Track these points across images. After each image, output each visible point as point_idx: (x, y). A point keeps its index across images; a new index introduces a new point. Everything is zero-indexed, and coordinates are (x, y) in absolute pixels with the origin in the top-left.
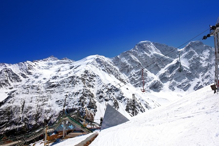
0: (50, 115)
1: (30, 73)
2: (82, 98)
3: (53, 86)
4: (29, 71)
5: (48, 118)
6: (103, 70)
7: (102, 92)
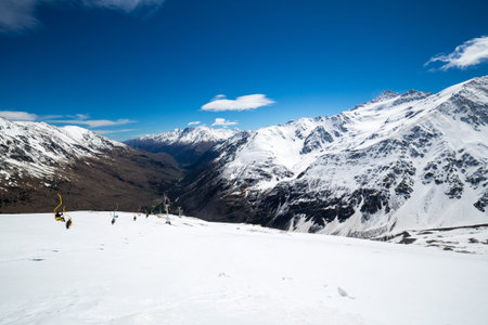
0: (343, 192)
1: (345, 130)
2: (390, 175)
3: (357, 156)
4: (345, 126)
5: (339, 197)
6: (462, 119)
7: (435, 167)
